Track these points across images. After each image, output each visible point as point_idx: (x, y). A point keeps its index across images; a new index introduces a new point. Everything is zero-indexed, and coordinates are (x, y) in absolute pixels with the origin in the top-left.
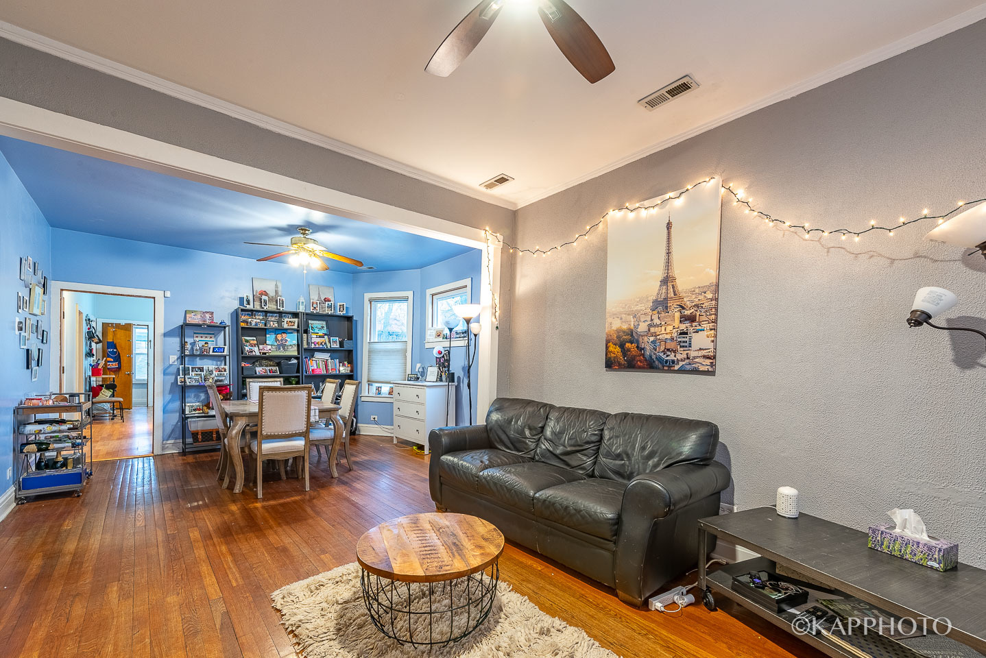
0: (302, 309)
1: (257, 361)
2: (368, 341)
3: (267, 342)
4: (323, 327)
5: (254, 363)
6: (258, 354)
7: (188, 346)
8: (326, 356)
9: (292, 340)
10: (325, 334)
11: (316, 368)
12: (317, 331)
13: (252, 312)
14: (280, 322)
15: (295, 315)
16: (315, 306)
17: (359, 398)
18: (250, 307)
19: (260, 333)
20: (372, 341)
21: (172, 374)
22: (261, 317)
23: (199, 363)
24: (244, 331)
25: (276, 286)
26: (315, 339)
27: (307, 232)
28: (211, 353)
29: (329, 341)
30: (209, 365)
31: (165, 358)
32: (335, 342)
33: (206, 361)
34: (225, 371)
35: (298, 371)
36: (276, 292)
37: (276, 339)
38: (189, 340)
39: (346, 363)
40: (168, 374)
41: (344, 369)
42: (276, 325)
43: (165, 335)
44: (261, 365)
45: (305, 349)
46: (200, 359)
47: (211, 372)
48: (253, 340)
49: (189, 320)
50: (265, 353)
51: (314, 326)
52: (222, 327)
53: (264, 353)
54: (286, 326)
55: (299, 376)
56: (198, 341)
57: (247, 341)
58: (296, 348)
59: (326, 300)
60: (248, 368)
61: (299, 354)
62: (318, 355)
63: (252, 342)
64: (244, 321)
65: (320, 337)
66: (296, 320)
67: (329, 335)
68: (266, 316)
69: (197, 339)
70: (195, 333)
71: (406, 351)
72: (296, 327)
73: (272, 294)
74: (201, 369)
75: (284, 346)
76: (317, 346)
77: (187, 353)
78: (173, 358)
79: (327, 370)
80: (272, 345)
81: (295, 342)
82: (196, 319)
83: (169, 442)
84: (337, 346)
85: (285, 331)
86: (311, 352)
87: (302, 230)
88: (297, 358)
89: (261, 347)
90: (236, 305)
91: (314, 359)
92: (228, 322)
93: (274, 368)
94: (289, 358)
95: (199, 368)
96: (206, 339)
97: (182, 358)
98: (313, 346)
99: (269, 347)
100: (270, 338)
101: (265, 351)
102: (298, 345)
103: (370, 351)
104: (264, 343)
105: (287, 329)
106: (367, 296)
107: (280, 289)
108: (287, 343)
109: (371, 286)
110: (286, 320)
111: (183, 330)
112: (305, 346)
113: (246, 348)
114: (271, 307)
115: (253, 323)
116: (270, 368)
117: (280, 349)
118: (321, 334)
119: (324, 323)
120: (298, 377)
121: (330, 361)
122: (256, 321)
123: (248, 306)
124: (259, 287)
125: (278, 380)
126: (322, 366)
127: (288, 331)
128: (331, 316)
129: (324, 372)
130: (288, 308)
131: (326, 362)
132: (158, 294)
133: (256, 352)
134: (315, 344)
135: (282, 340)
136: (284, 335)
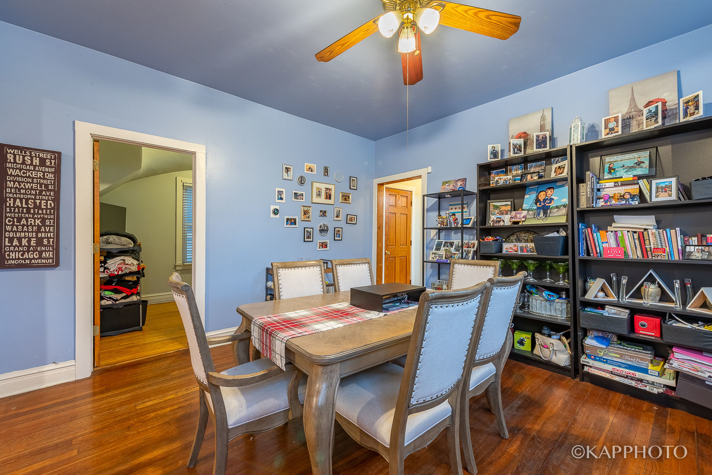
1: (513, 234)
3: (524, 205)
5: (509, 237)
6: (509, 224)
8: (647, 222)
9: (560, 197)
10: (640, 177)
11: (613, 244)
13: (505, 166)
14: (545, 173)
15: (567, 153)
16: (611, 125)
19: (515, 191)
22: (520, 172)
23: (452, 237)
25: (542, 121)
29: (651, 190)
31: (428, 233)
35: (565, 252)
36: (544, 127)
37: (537, 201)
38: (443, 213)
40: (430, 249)
43: (429, 210)
48: (505, 205)
49: (443, 190)
50: (517, 223)
51: (615, 166)
53: (515, 223)
55: (567, 260)
57: (496, 207)
58: (565, 210)
61: (567, 221)
62: (623, 222)
63: (503, 208)
65: (626, 183)
66: (567, 161)
67: (649, 177)
68: (526, 168)
70: (450, 205)
72: (565, 174)
75: (546, 209)
76: (613, 202)
79: (644, 251)
80: (528, 210)
81: (565, 200)
82: (448, 190)
85: (551, 184)
86: (602, 215)
88: (564, 227)
89: (514, 213)
91: (609, 228)
94: (556, 228)
98: (601, 204)
99: (524, 213)
100: (529, 199)
101: (516, 220)
102: (570, 205)
104: (520, 207)
105: (555, 181)
108: (552, 205)
111: (441, 202)
112: (583, 205)
115: (501, 182)
116: (524, 245)
117: (539, 214)
118: (628, 176)
119: (643, 153)
121: (654, 231)
124: (517, 128)
126: (631, 242)
127: (558, 184)
128: (658, 132)
129: (635, 254)
130: (561, 145)
131: (641, 237)
132: (423, 172)
133: (507, 220)
134: (608, 198)
135: (545, 200)
136: (549, 192)
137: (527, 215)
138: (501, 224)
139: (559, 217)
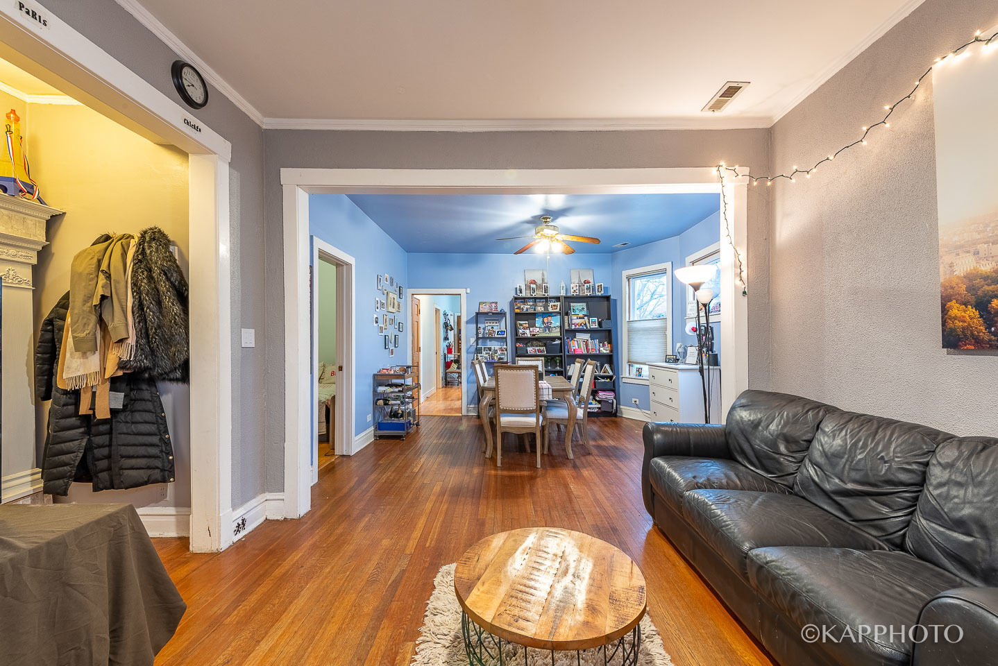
0: (563, 293)
1: (529, 342)
2: (628, 320)
3: (536, 325)
4: (583, 309)
5: (526, 344)
6: (529, 336)
7: (481, 331)
8: (587, 336)
9: (555, 322)
10: (585, 316)
11: (577, 348)
12: (577, 312)
13: (524, 300)
14: (546, 307)
15: (558, 299)
16: (575, 289)
17: (620, 379)
18: (524, 295)
19: (531, 317)
20: (631, 320)
21: (472, 353)
22: (531, 303)
23: (490, 344)
24: (519, 316)
25: (543, 275)
26: (575, 321)
27: (548, 220)
28: (496, 336)
29: (589, 322)
30: (495, 346)
31: (468, 341)
32: (594, 322)
33: (494, 342)
34: (506, 350)
35: (561, 351)
36: (543, 280)
37: (543, 322)
38: (481, 326)
39: (606, 343)
40: (470, 353)
41: (605, 350)
42: (543, 309)
43: (467, 322)
44: (532, 346)
45: (567, 331)
46: (490, 341)
47: (496, 352)
48: (525, 323)
49: (482, 310)
51: (575, 308)
52: (502, 314)
53: (534, 335)
54: (550, 310)
56: (487, 326)
57: (521, 325)
58: (559, 329)
59: (586, 282)
60: (521, 348)
61: (561, 335)
62: (580, 336)
63: (524, 325)
64: (519, 308)
65: (580, 318)
66: (559, 303)
67: (589, 316)
68: (535, 302)
69: (487, 325)
70: (485, 320)
71: (665, 329)
72: (558, 310)
73: (539, 282)
74: (490, 349)
75: (549, 328)
76: (577, 327)
77: (480, 336)
78: (473, 340)
79: (588, 350)
81: (558, 324)
82: (485, 309)
83: (471, 406)
84: (595, 326)
85: (550, 314)
86: (572, 333)
87: (544, 218)
88: (560, 339)
89: (531, 329)
90: (512, 294)
91: (575, 339)
92: (507, 310)
93: (542, 348)
94: (553, 339)
95: (488, 348)
96: (491, 324)
97: (478, 339)
98: (573, 327)
99: (538, 329)
100: (539, 321)
101: (534, 333)
102: (561, 327)
103: (629, 331)
104: (534, 326)
105: (552, 313)
106: (625, 273)
107: (545, 277)
108: (552, 326)
109: (629, 263)
110: (551, 304)
111: (478, 317)
112: (567, 327)
113: (520, 331)
114: (539, 294)
115: (525, 309)
116: (538, 348)
117: (546, 331)
118: (581, 315)
119: (584, 305)
120: (561, 356)
121: (590, 341)
122: (526, 307)
123: (520, 295)
124: (530, 277)
125: (541, 358)
126: (583, 346)
128: (590, 297)
129: (585, 352)
130: (551, 293)
131: (586, 343)
132: (462, 291)
133: (528, 334)
134: (575, 325)
135: (547, 323)
136: (549, 318)
137: (538, 330)
138: (526, 335)
139: (556, 333)
